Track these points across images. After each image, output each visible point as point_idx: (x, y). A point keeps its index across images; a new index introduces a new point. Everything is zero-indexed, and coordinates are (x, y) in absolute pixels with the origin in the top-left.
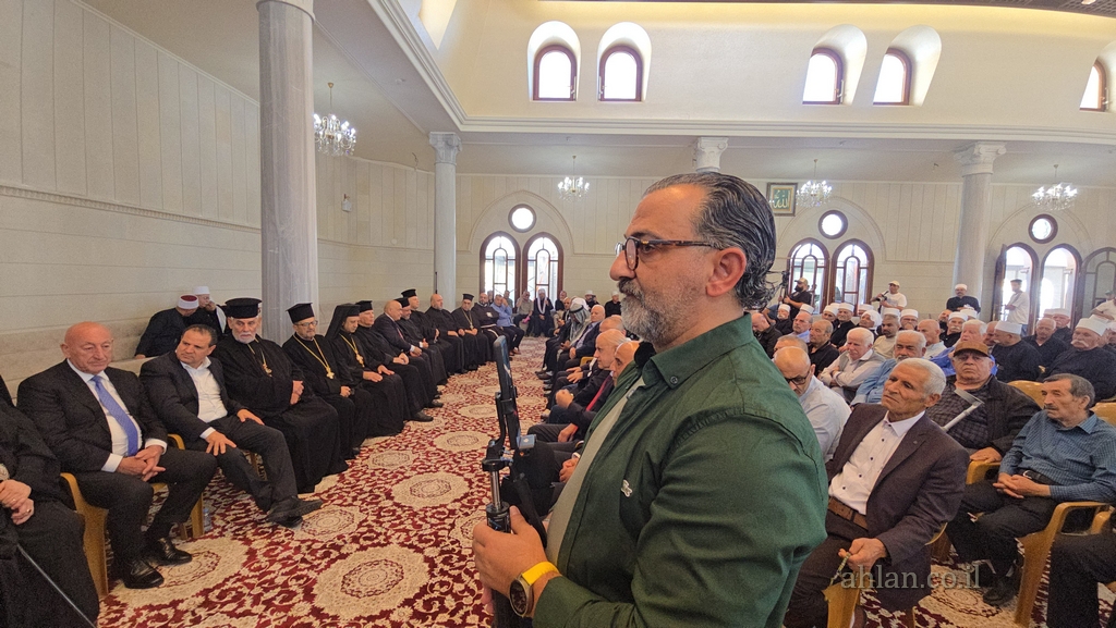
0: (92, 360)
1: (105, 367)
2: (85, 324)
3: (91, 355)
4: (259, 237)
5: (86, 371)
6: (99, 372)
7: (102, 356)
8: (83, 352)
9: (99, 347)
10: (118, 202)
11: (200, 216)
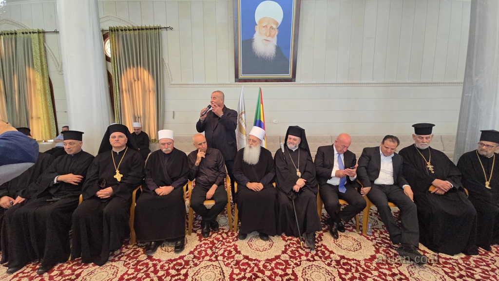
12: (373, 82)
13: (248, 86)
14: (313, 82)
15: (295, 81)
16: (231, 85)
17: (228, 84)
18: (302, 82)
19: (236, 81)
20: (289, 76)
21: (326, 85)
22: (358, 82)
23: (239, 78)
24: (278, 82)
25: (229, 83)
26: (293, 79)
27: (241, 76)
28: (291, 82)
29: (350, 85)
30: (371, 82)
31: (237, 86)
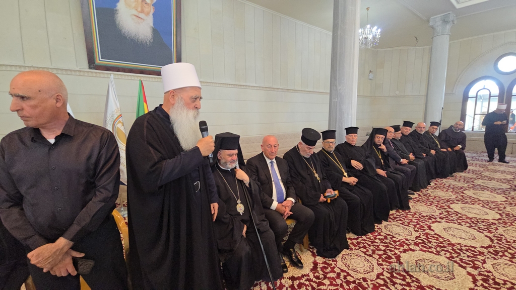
0: (270, 153)
1: (275, 157)
2: (269, 136)
3: (270, 150)
4: (328, 96)
5: (268, 158)
6: (273, 159)
7: (274, 151)
8: (268, 148)
9: (273, 147)
10: (281, 87)
11: (307, 90)
16: (82, 73)
17: (75, 71)
19: (90, 68)
21: (215, 85)
22: (244, 84)
23: (96, 63)
25: (77, 69)
27: (99, 60)
29: (237, 87)
30: (256, 85)
31: (94, 75)
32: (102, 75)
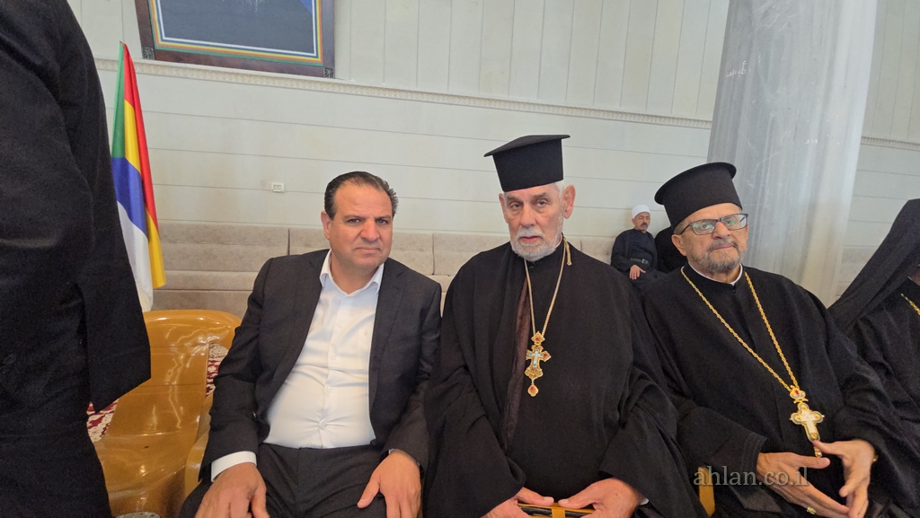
12: (539, 101)
13: (189, 74)
14: (384, 85)
15: (332, 75)
18: (353, 81)
19: (145, 56)
20: (315, 58)
21: (420, 97)
22: (505, 97)
23: (156, 46)
24: (282, 72)
26: (327, 69)
28: (322, 76)
29: (482, 103)
30: (534, 99)
31: (153, 71)
32: (167, 72)
